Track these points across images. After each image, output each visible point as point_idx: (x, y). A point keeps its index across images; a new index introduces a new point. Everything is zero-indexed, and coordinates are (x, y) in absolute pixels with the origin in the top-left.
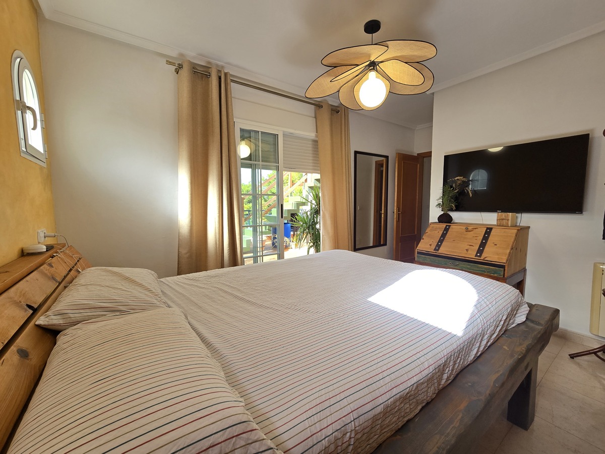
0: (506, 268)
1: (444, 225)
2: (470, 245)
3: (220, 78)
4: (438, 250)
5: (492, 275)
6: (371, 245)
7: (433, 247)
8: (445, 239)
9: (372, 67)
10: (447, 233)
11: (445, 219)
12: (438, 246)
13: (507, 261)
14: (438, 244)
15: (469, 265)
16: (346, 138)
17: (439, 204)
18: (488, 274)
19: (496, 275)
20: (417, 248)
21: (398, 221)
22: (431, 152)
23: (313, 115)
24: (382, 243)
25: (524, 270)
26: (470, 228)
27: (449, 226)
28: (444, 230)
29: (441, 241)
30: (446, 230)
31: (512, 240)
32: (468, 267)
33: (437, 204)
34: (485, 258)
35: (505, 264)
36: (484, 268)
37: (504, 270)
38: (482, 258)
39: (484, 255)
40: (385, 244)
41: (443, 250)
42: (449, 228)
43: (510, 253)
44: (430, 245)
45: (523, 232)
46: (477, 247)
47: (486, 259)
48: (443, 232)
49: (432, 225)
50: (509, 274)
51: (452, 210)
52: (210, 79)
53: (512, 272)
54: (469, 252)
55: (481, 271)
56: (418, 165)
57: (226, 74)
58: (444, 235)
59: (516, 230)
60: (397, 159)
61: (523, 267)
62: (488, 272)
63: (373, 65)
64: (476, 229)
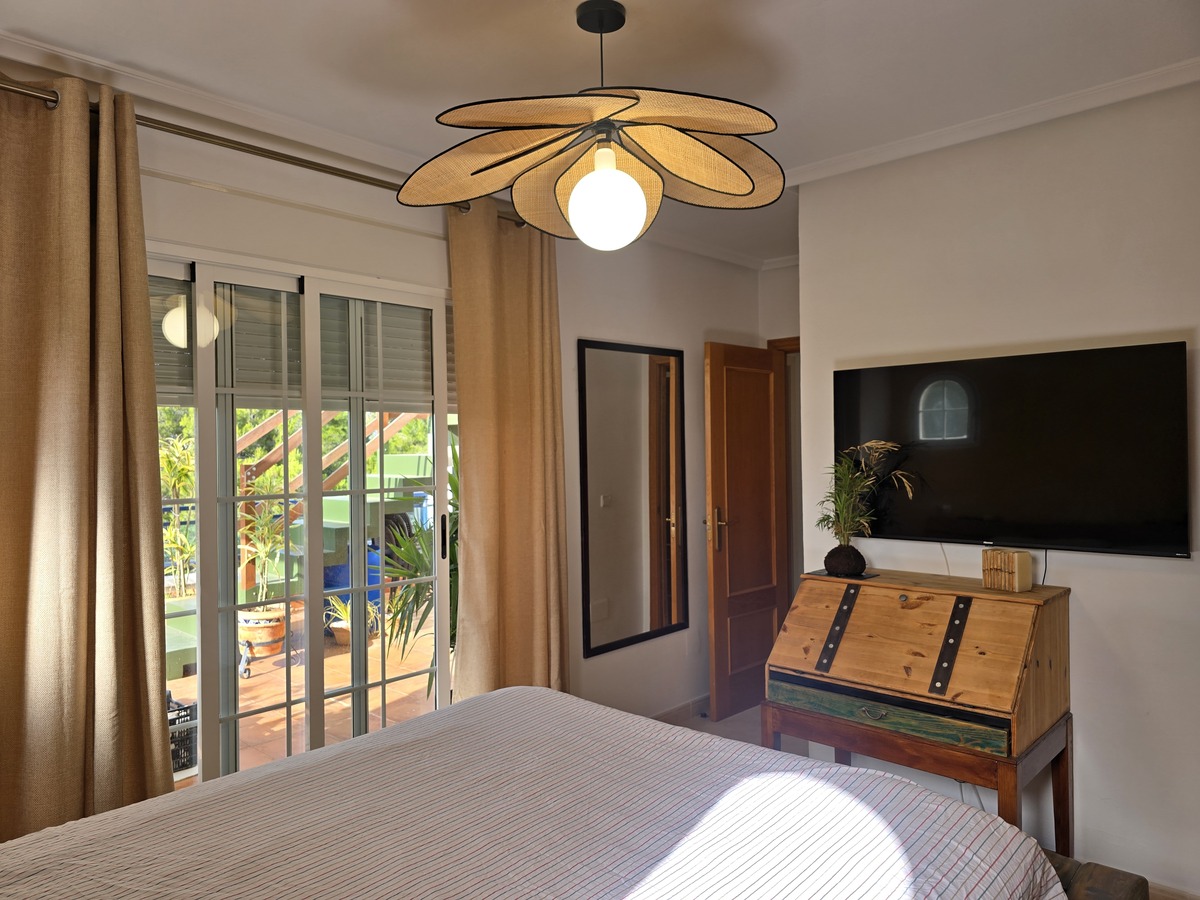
0: (1014, 729)
1: (840, 585)
2: (916, 654)
3: (94, 111)
4: (827, 668)
5: (979, 749)
6: (646, 628)
7: (814, 656)
8: (848, 629)
9: (604, 136)
10: (850, 610)
11: (845, 563)
12: (829, 654)
13: (1014, 707)
14: (826, 646)
15: (915, 718)
16: (546, 307)
17: (825, 519)
18: (968, 746)
19: (987, 750)
20: (769, 661)
21: (720, 549)
22: (798, 339)
23: (440, 231)
24: (674, 621)
25: (1067, 718)
26: (913, 596)
27: (857, 588)
28: (843, 603)
29: (835, 638)
30: (849, 599)
31: (1025, 638)
32: (913, 723)
33: (821, 516)
34: (957, 695)
35: (1009, 717)
36: (954, 727)
37: (1010, 734)
38: (948, 697)
39: (954, 686)
40: (684, 625)
41: (842, 670)
42: (855, 595)
43: (1020, 679)
44: (806, 650)
45: (1052, 604)
46: (934, 661)
47: (959, 700)
48: (840, 609)
49: (809, 584)
50: (1026, 743)
51: (861, 534)
52: (56, 112)
53: (1032, 734)
54: (914, 676)
55: (948, 736)
56: (772, 376)
57: (118, 101)
58: (842, 618)
59: (1032, 609)
60: (708, 361)
61: (1063, 710)
62: (968, 741)
63: (607, 130)
64: (928, 599)
